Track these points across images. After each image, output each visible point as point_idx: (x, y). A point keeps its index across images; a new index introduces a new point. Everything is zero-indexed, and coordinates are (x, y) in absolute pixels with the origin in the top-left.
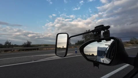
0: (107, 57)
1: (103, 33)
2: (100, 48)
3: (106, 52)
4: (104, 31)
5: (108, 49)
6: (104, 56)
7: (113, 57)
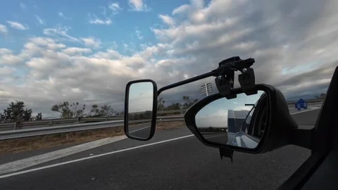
0: (249, 133)
1: (239, 76)
2: (235, 112)
3: (248, 122)
4: (242, 71)
5: (251, 114)
6: (244, 130)
7: (263, 131)
